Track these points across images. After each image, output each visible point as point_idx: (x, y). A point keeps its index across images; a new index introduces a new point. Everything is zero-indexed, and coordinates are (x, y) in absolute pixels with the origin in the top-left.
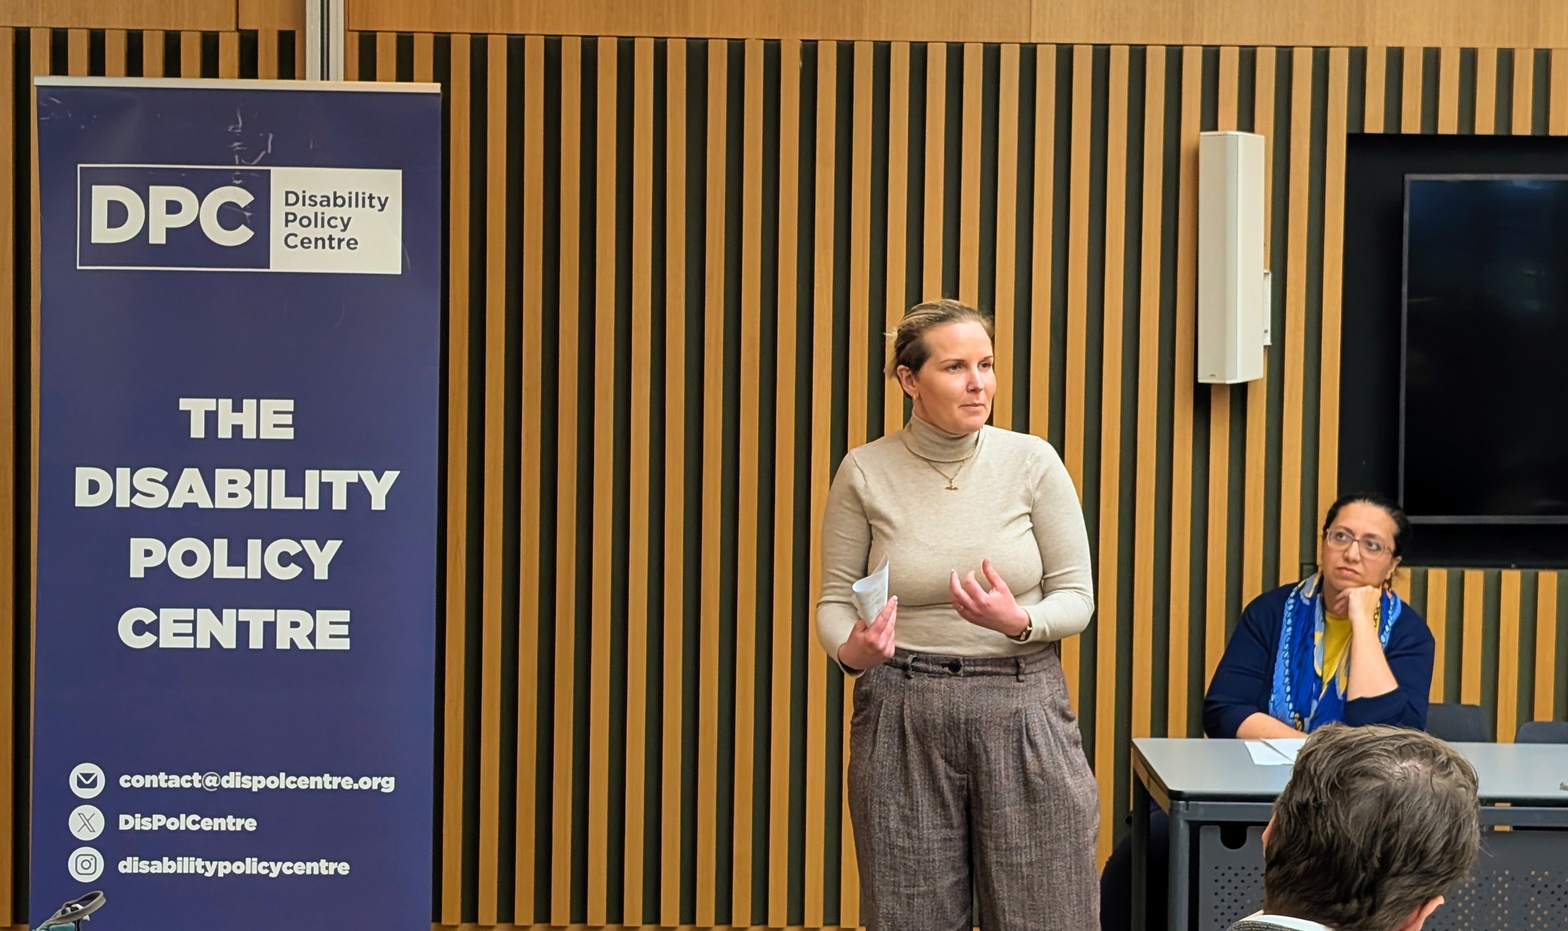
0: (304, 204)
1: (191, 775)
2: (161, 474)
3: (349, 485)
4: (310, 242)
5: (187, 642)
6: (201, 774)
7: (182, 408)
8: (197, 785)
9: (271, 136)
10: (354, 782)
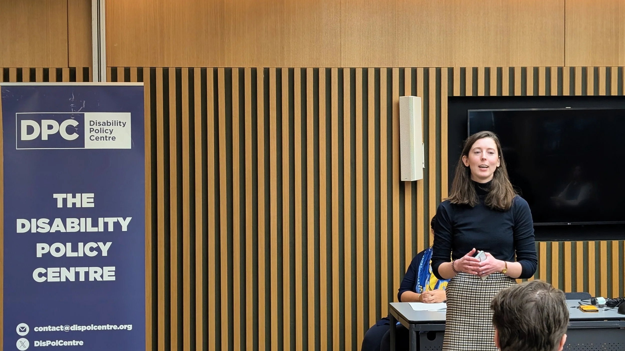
0: (96, 125)
1: (60, 326)
2: (47, 221)
3: (114, 222)
4: (99, 138)
5: (57, 280)
6: (63, 326)
7: (54, 197)
8: (62, 330)
9: (84, 102)
10: (118, 327)
